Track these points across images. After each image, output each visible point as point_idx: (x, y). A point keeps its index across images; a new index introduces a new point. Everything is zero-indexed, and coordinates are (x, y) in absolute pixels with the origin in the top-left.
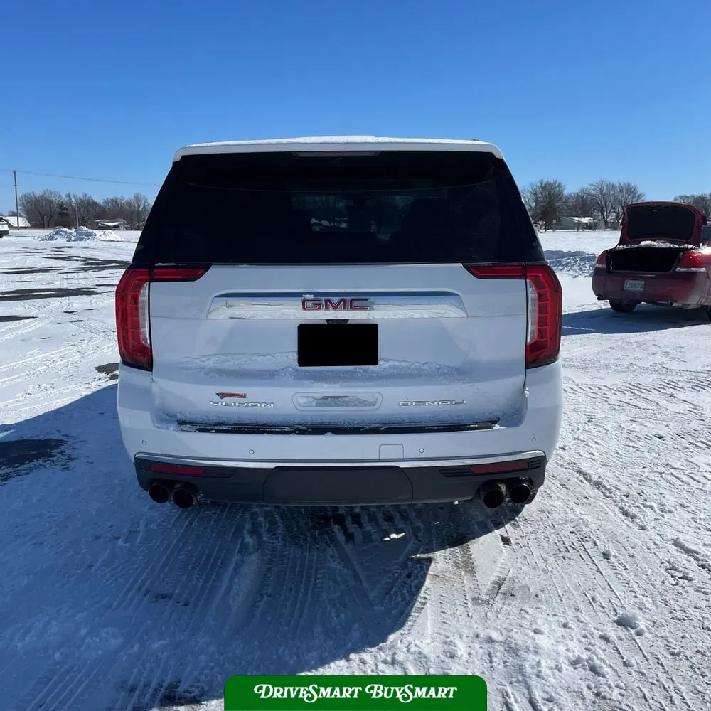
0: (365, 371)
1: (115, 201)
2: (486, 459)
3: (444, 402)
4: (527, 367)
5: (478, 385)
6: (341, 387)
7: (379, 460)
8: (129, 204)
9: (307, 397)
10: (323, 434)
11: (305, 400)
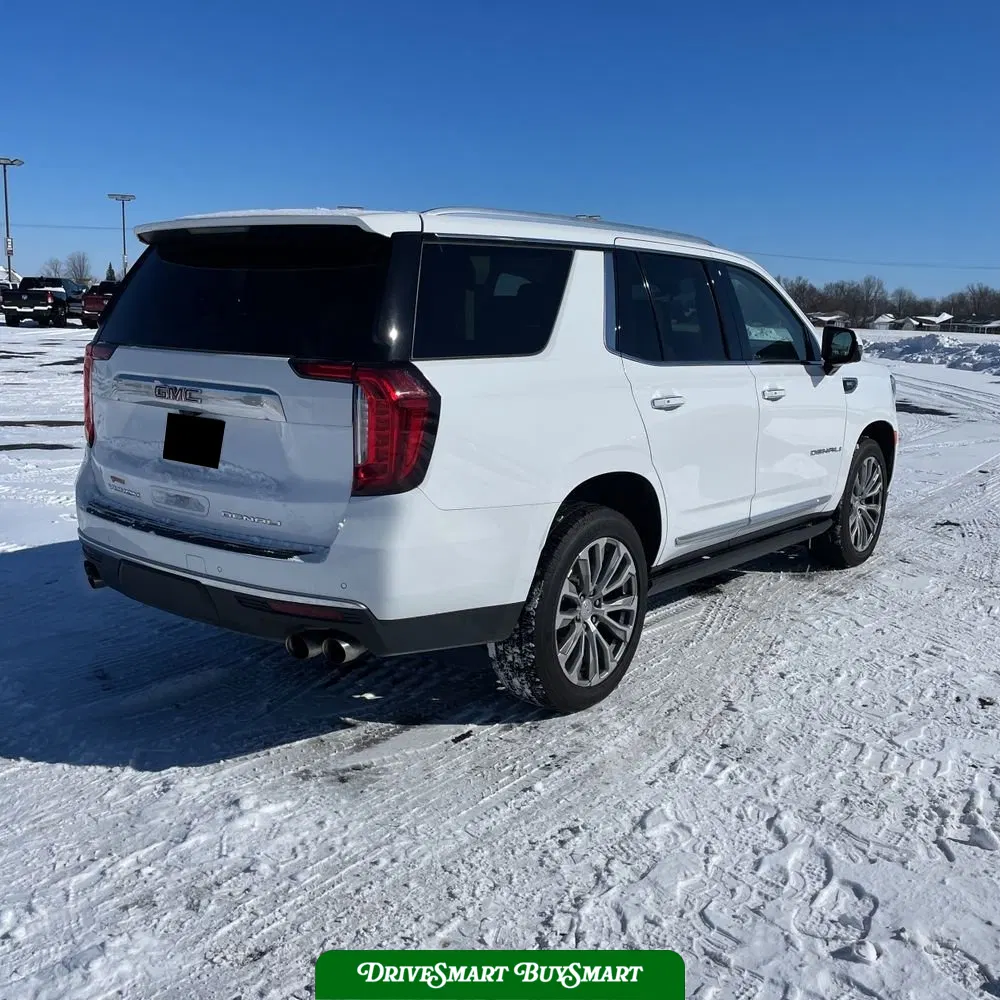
0: (206, 471)
1: (840, 287)
2: (295, 597)
3: (260, 519)
4: (353, 494)
5: (291, 506)
6: (180, 485)
7: (185, 571)
8: (857, 290)
9: (160, 492)
10: (148, 531)
11: (158, 495)
